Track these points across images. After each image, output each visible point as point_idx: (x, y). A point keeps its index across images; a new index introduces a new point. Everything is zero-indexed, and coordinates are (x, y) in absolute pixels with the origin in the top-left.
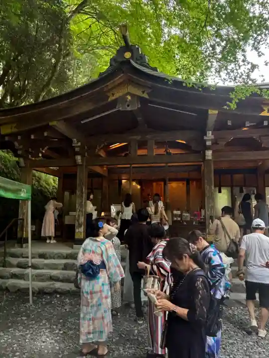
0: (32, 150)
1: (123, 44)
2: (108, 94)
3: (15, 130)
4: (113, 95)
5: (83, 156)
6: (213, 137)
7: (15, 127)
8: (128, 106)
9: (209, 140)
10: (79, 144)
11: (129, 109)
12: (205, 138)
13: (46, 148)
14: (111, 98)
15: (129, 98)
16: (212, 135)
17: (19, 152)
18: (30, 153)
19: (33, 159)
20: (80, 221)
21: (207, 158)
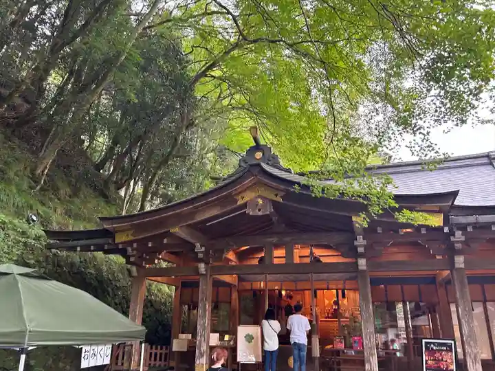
0: (147, 255)
1: (253, 144)
2: (237, 197)
3: (130, 238)
4: (243, 198)
5: (207, 263)
6: (365, 242)
7: (132, 235)
8: (259, 210)
9: (361, 246)
10: (203, 249)
11: (260, 213)
12: (356, 243)
13: (163, 253)
14: (240, 202)
15: (260, 201)
16: (363, 239)
17: (132, 259)
18: (145, 259)
19: (148, 266)
20: (202, 349)
21: (360, 268)
